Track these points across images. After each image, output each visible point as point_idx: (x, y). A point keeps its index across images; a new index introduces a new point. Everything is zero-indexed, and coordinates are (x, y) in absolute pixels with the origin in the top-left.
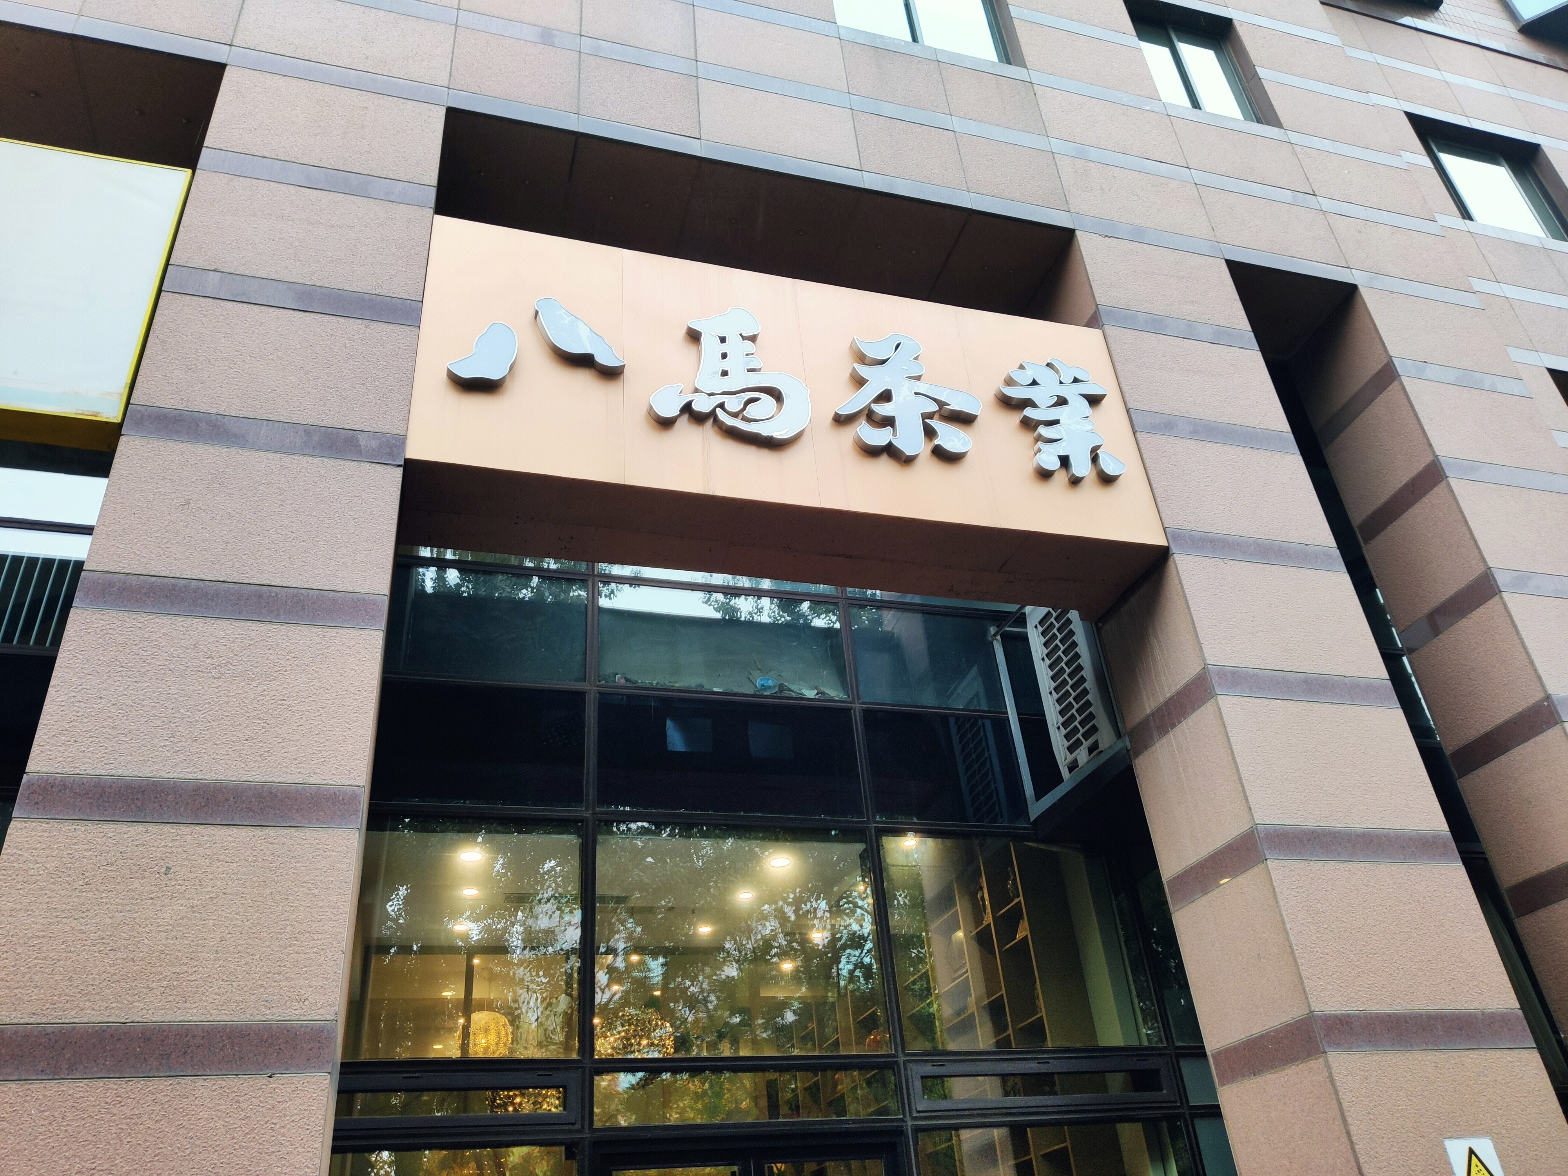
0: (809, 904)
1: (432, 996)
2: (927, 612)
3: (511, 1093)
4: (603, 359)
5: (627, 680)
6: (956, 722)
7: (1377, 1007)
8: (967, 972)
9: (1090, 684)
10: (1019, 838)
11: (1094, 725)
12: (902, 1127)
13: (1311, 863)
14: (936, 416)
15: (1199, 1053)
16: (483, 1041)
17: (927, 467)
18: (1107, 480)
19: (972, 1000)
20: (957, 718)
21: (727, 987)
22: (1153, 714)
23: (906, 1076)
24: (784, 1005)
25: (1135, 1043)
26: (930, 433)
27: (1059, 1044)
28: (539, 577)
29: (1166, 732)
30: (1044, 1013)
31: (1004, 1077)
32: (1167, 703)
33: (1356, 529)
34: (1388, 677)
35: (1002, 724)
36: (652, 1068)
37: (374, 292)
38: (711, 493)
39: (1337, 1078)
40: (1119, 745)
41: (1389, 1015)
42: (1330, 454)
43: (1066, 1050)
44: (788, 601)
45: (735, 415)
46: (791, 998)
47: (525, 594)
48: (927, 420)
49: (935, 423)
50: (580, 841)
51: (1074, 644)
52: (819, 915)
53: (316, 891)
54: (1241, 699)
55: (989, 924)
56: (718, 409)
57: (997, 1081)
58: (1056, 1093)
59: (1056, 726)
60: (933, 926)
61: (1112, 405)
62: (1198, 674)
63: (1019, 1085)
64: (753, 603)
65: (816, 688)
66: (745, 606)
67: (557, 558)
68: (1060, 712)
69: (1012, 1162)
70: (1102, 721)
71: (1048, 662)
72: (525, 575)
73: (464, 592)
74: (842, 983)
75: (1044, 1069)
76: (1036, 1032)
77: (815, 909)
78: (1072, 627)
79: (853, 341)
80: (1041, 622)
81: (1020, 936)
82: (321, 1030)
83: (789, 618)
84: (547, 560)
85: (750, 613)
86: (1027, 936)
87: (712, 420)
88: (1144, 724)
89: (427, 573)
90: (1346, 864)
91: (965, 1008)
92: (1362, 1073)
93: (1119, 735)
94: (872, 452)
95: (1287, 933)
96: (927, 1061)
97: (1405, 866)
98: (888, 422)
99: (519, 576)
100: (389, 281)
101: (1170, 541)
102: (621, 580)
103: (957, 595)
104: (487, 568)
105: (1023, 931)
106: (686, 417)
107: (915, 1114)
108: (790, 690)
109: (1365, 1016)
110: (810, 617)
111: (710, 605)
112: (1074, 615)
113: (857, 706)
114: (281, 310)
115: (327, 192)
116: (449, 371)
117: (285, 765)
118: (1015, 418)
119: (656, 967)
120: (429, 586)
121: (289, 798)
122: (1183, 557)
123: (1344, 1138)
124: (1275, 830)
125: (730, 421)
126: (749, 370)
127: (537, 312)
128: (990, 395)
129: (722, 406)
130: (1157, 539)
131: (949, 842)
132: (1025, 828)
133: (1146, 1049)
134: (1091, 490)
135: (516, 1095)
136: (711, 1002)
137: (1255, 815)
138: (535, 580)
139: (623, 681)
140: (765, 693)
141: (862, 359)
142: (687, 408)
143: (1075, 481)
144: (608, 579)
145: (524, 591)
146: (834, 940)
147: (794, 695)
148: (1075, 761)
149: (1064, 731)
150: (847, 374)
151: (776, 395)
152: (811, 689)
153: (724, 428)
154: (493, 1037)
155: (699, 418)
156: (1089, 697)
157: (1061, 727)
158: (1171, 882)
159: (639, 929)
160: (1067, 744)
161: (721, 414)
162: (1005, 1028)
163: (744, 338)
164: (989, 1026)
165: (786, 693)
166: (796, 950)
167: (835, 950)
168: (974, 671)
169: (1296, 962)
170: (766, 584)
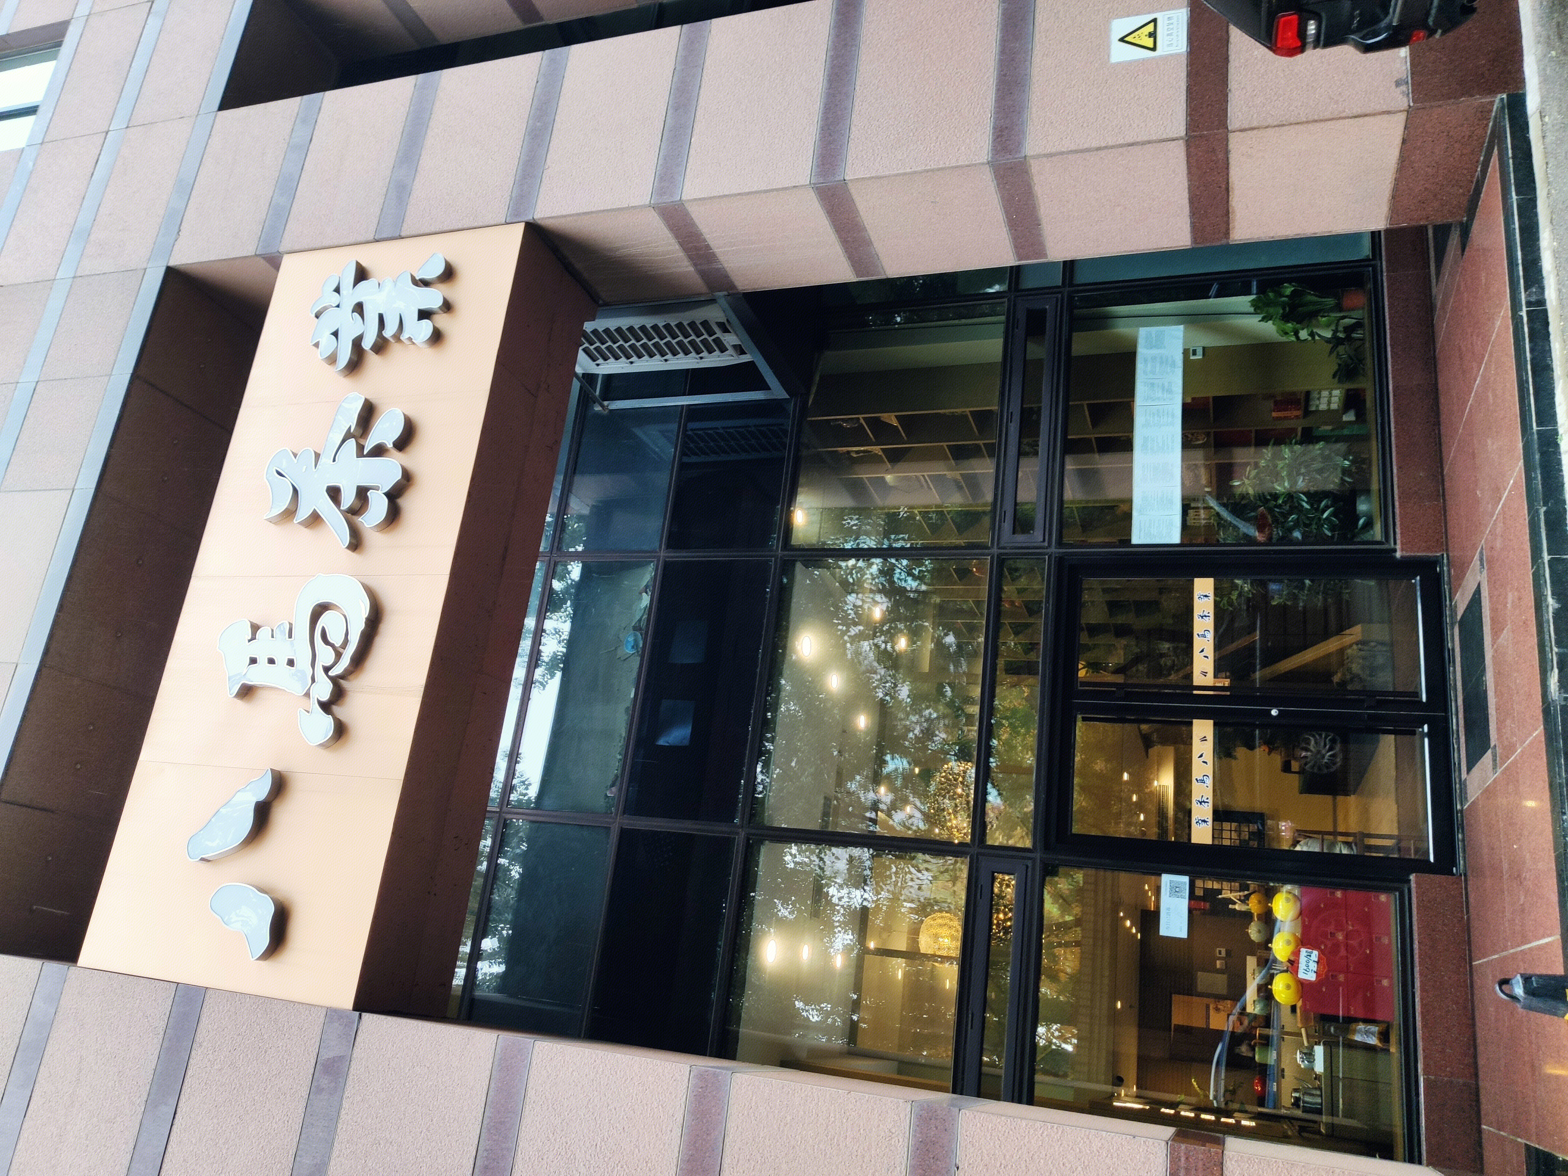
0: (850, 611)
1: (901, 989)
2: (573, 470)
3: (995, 922)
4: (262, 791)
5: (613, 785)
6: (687, 455)
7: (989, 100)
8: (923, 476)
9: (660, 321)
10: (804, 411)
11: (701, 323)
12: (1056, 557)
13: (852, 137)
14: (362, 442)
15: (1015, 273)
16: (946, 940)
17: (415, 458)
18: (449, 274)
19: (949, 474)
20: (683, 454)
21: (917, 698)
22: (695, 265)
23: (1012, 548)
24: (939, 644)
25: (1001, 328)
26: (379, 451)
27: (996, 400)
28: (498, 858)
29: (714, 255)
30: (968, 410)
31: (1021, 454)
32: (686, 250)
33: (527, 26)
34: (679, 27)
35: (693, 412)
36: (984, 776)
37: (161, 1036)
38: (422, 689)
39: (1048, 150)
40: (723, 302)
41: (998, 90)
42: (445, 37)
43: (1002, 394)
44: (550, 603)
45: (339, 655)
46: (933, 637)
47: (516, 872)
48: (365, 452)
49: (369, 444)
50: (767, 842)
51: (619, 330)
52: (859, 603)
53: (789, 1118)
54: (687, 177)
55: (882, 449)
56: (330, 673)
57: (1024, 461)
58: (1040, 408)
59: (699, 360)
60: (879, 502)
61: (368, 256)
62: (659, 214)
63: (1030, 440)
64: (549, 638)
65: (641, 593)
66: (552, 647)
67: (479, 837)
68: (686, 354)
69: (1097, 456)
70: (699, 315)
71: (634, 359)
72: (495, 871)
73: (508, 934)
74: (924, 588)
75: (1017, 417)
76: (983, 419)
77: (854, 606)
78: (600, 330)
79: (270, 520)
80: (594, 359)
81: (895, 423)
82: (920, 1117)
83: (569, 603)
84: (481, 847)
85: (559, 642)
86: (896, 416)
87: (342, 681)
88: (704, 274)
89: (484, 971)
90: (856, 104)
91: (956, 481)
92: (1047, 125)
93: (713, 301)
94: (394, 515)
95: (915, 172)
96: (1000, 527)
97: (862, 47)
98: (362, 493)
99: (495, 878)
100: (150, 1018)
101: (520, 220)
102: (511, 772)
103: (557, 442)
104: (484, 908)
105: (891, 419)
106: (335, 708)
107: (1046, 544)
108: (640, 620)
109: (996, 113)
110: (569, 582)
111: (547, 682)
112: (588, 327)
113: (662, 554)
114: (171, 1138)
115: (37, 1085)
116: (259, 959)
117: (661, 1146)
118: (372, 359)
119: (895, 764)
120: (499, 969)
121: (695, 1143)
122: (538, 209)
123: (1102, 153)
124: (818, 166)
125: (345, 662)
126: (290, 636)
127: (202, 859)
128: (346, 382)
129: (327, 669)
130: (517, 232)
131: (802, 480)
132: (795, 405)
133: (1008, 318)
134: (456, 292)
135: (997, 917)
136: (930, 714)
137: (801, 183)
138: (502, 861)
139: (614, 789)
140: (641, 645)
141: (290, 513)
142: (326, 707)
143: (447, 307)
144: (508, 787)
145: (513, 873)
146: (883, 591)
147: (645, 616)
148: (735, 347)
149: (705, 354)
150: (306, 531)
151: (320, 610)
152: (641, 599)
153: (352, 669)
154: (944, 931)
155: (338, 694)
156: (673, 324)
157: (701, 355)
158: (858, 273)
159: (858, 778)
160: (717, 352)
161: (335, 672)
162: (978, 446)
163: (253, 638)
164: (974, 462)
165: (643, 624)
166: (890, 627)
167: (892, 591)
168: (638, 432)
169: (942, 169)
170: (530, 623)
